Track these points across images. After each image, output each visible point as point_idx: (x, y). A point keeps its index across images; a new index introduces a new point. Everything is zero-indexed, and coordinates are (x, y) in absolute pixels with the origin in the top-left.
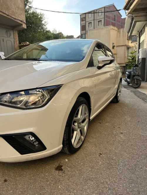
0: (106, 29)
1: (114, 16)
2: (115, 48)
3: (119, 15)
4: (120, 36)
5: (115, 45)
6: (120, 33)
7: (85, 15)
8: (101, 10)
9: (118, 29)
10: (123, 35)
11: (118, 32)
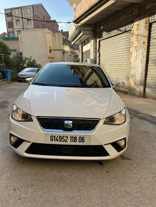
0: (41, 32)
1: (43, 17)
2: (52, 51)
3: (48, 16)
4: (55, 40)
5: (52, 48)
6: (55, 37)
7: (10, 10)
8: (29, 7)
9: (53, 33)
10: (58, 40)
11: (53, 35)
